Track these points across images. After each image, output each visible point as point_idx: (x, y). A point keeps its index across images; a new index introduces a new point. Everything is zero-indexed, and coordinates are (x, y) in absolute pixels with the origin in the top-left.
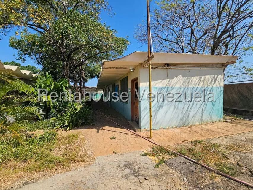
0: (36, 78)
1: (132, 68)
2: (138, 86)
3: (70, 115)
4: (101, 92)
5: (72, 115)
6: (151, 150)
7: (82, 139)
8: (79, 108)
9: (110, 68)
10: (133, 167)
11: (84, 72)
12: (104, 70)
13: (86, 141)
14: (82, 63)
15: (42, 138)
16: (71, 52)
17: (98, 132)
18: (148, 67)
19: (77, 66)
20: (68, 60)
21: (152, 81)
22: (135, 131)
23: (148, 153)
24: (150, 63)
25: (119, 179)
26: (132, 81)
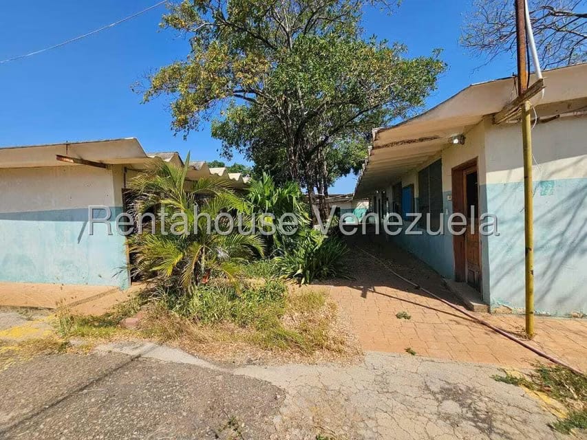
0: (248, 185)
1: (456, 135)
2: (480, 183)
3: (305, 255)
4: (364, 205)
5: (309, 254)
6: (533, 373)
7: (333, 307)
8: (319, 240)
9: (392, 144)
10: (469, 401)
11: (325, 163)
12: (376, 151)
13: (340, 312)
14: (323, 144)
15: (264, 292)
16: (302, 125)
17: (364, 295)
18: (516, 121)
19: (312, 152)
20: (296, 143)
21: (534, 164)
22: (470, 308)
23: (522, 380)
24: (527, 108)
25: (430, 420)
26: (456, 171)
